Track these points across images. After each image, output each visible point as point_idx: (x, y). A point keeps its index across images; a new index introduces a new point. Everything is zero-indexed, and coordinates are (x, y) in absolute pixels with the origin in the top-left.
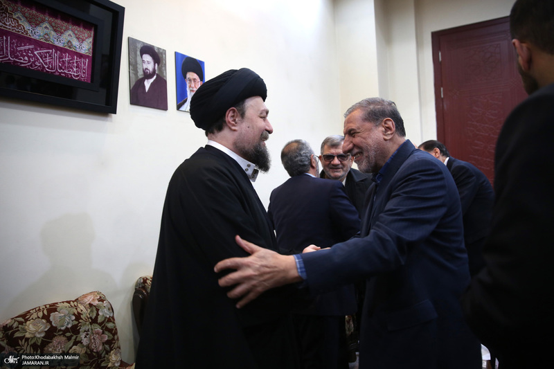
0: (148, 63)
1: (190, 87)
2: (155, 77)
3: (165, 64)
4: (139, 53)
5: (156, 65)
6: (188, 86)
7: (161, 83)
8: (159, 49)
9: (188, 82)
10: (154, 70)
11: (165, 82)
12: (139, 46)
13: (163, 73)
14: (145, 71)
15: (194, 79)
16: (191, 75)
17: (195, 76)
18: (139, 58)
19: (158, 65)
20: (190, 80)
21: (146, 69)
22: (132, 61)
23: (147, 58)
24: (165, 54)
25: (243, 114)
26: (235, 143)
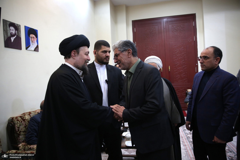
0: (12, 30)
1: (32, 40)
2: (16, 36)
3: (20, 31)
4: (8, 26)
5: (16, 31)
6: (30, 40)
7: (18, 39)
8: (17, 24)
9: (30, 38)
10: (15, 33)
11: (21, 38)
12: (8, 23)
13: (19, 34)
14: (11, 34)
15: (33, 37)
16: (32, 35)
17: (34, 36)
18: (8, 28)
19: (17, 31)
20: (31, 38)
21: (12, 33)
22: (5, 29)
23: (12, 28)
24: (20, 27)
25: (78, 53)
26: (75, 64)
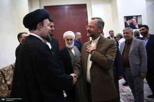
25: (43, 25)
26: (41, 35)
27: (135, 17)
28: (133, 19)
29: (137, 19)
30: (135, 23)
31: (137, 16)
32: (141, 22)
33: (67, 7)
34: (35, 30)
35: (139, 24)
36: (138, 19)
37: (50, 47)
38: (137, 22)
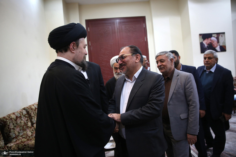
25: (78, 46)
26: (74, 59)
27: (215, 35)
28: (213, 38)
29: (218, 38)
30: (215, 43)
31: (218, 34)
32: (224, 42)
33: (118, 21)
34: (66, 51)
35: (221, 44)
36: (220, 37)
37: (86, 77)
38: (218, 42)
